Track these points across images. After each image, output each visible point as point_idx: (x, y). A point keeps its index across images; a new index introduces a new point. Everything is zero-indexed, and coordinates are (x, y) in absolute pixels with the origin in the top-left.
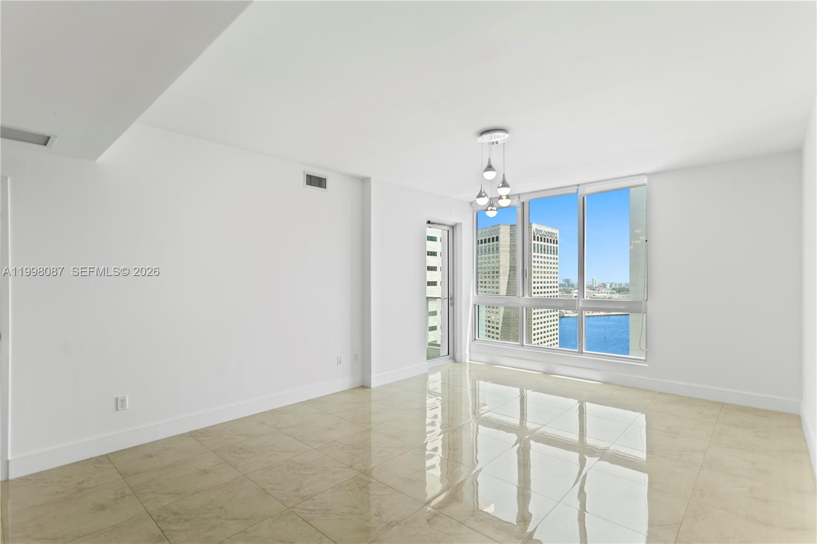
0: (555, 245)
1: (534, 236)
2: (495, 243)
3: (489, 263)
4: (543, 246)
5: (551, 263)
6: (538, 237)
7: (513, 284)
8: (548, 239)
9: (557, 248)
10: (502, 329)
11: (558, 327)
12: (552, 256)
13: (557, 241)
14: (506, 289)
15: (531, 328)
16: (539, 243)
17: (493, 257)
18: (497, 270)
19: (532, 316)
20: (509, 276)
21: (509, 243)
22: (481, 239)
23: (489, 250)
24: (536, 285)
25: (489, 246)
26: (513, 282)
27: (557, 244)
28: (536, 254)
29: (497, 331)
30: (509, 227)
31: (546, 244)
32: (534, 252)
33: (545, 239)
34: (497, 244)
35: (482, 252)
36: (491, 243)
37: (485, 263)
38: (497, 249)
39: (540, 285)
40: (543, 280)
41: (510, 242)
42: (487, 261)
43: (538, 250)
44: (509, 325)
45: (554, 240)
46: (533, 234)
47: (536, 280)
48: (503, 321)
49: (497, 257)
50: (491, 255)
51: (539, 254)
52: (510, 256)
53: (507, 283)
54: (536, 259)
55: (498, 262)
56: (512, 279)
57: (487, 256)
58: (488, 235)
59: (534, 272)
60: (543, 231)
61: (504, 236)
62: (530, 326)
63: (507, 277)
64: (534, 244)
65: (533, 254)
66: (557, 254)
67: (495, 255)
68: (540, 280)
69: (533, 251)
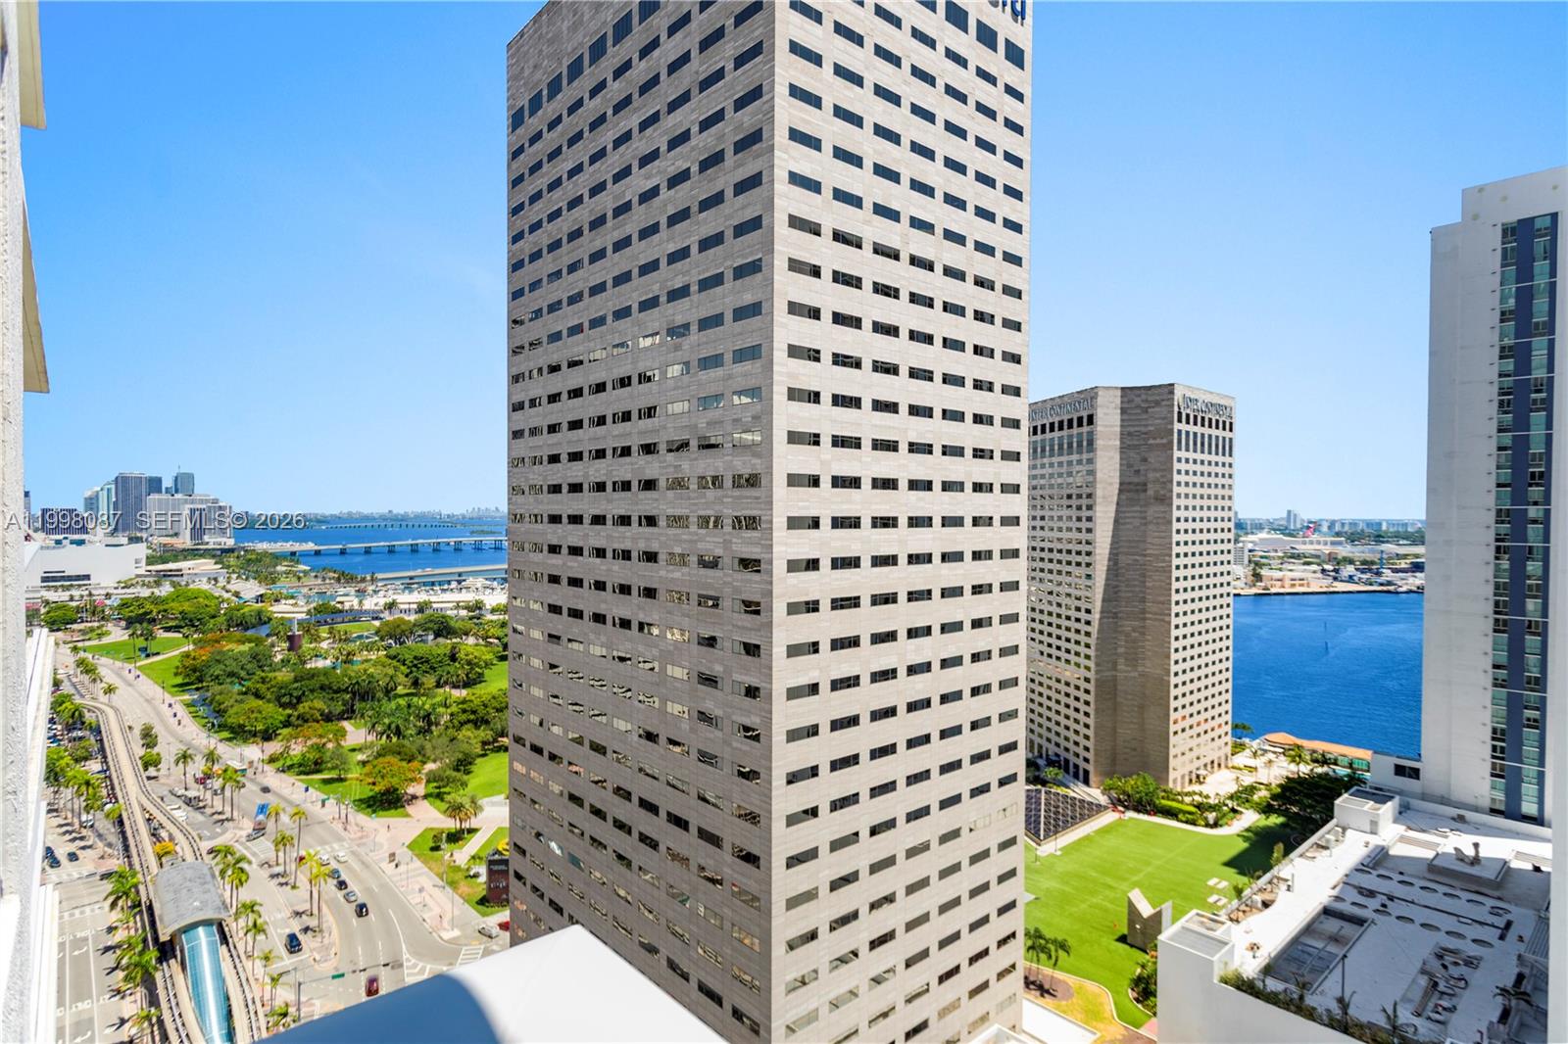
0: (1227, 434)
1: (1180, 413)
2: (1085, 429)
3: (1070, 474)
4: (1199, 435)
5: (1217, 475)
6: (1188, 416)
7: (1125, 524)
8: (1210, 420)
9: (1231, 439)
10: (1100, 624)
11: (1230, 621)
12: (1220, 459)
13: (1231, 424)
14: (1110, 534)
15: (1169, 623)
16: (1191, 428)
17: (1080, 462)
18: (1088, 491)
19: (1170, 595)
20: (1118, 504)
21: (1118, 429)
22: (1051, 421)
23: (1070, 445)
24: (1182, 526)
25: (1070, 437)
26: (1126, 518)
27: (1231, 430)
28: (1183, 454)
29: (1088, 628)
30: (1119, 393)
31: (1206, 431)
32: (1179, 449)
33: (1203, 419)
34: (1091, 434)
35: (1052, 449)
36: (1075, 430)
37: (1060, 475)
38: (1091, 442)
39: (1190, 525)
40: (1198, 514)
41: (1122, 426)
42: (1064, 470)
43: (1187, 444)
44: (1115, 616)
45: (1224, 422)
46: (1176, 409)
47: (1182, 514)
48: (1102, 607)
49: (1090, 461)
50: (1075, 457)
51: (1191, 455)
52: (1121, 459)
53: (1112, 520)
54: (1183, 466)
55: (1092, 473)
56: (1125, 512)
57: (1064, 459)
58: (1068, 412)
59: (1179, 496)
60: (1201, 401)
61: (1106, 414)
62: (1167, 619)
63: (1113, 507)
64: (1180, 431)
65: (1177, 454)
66: (1230, 455)
67: (1085, 456)
68: (1190, 514)
69: (1175, 448)
